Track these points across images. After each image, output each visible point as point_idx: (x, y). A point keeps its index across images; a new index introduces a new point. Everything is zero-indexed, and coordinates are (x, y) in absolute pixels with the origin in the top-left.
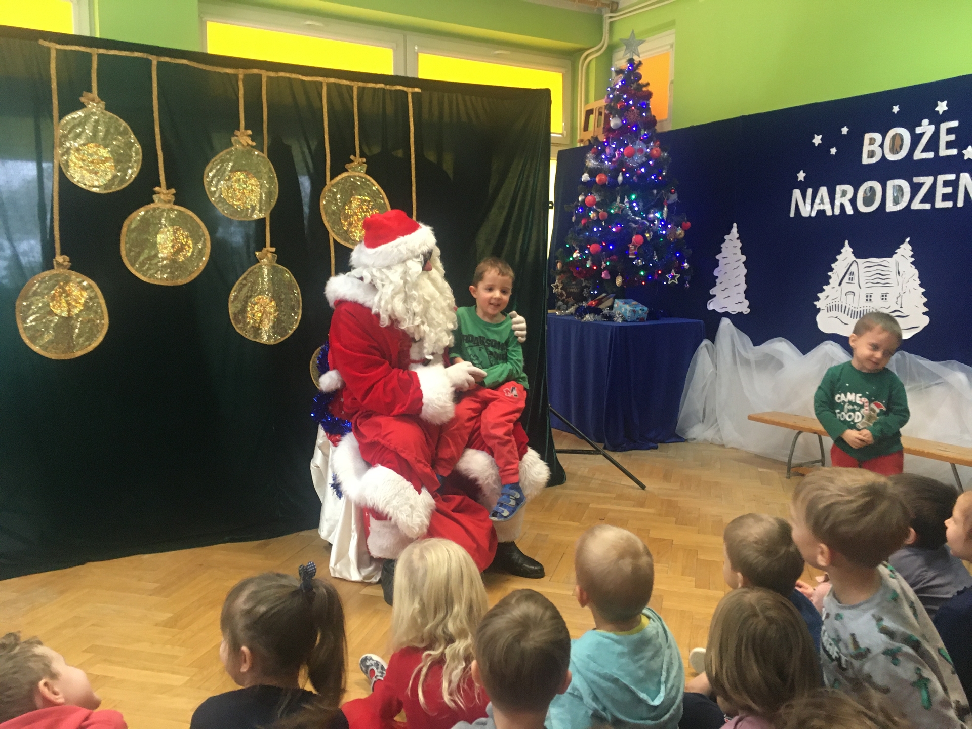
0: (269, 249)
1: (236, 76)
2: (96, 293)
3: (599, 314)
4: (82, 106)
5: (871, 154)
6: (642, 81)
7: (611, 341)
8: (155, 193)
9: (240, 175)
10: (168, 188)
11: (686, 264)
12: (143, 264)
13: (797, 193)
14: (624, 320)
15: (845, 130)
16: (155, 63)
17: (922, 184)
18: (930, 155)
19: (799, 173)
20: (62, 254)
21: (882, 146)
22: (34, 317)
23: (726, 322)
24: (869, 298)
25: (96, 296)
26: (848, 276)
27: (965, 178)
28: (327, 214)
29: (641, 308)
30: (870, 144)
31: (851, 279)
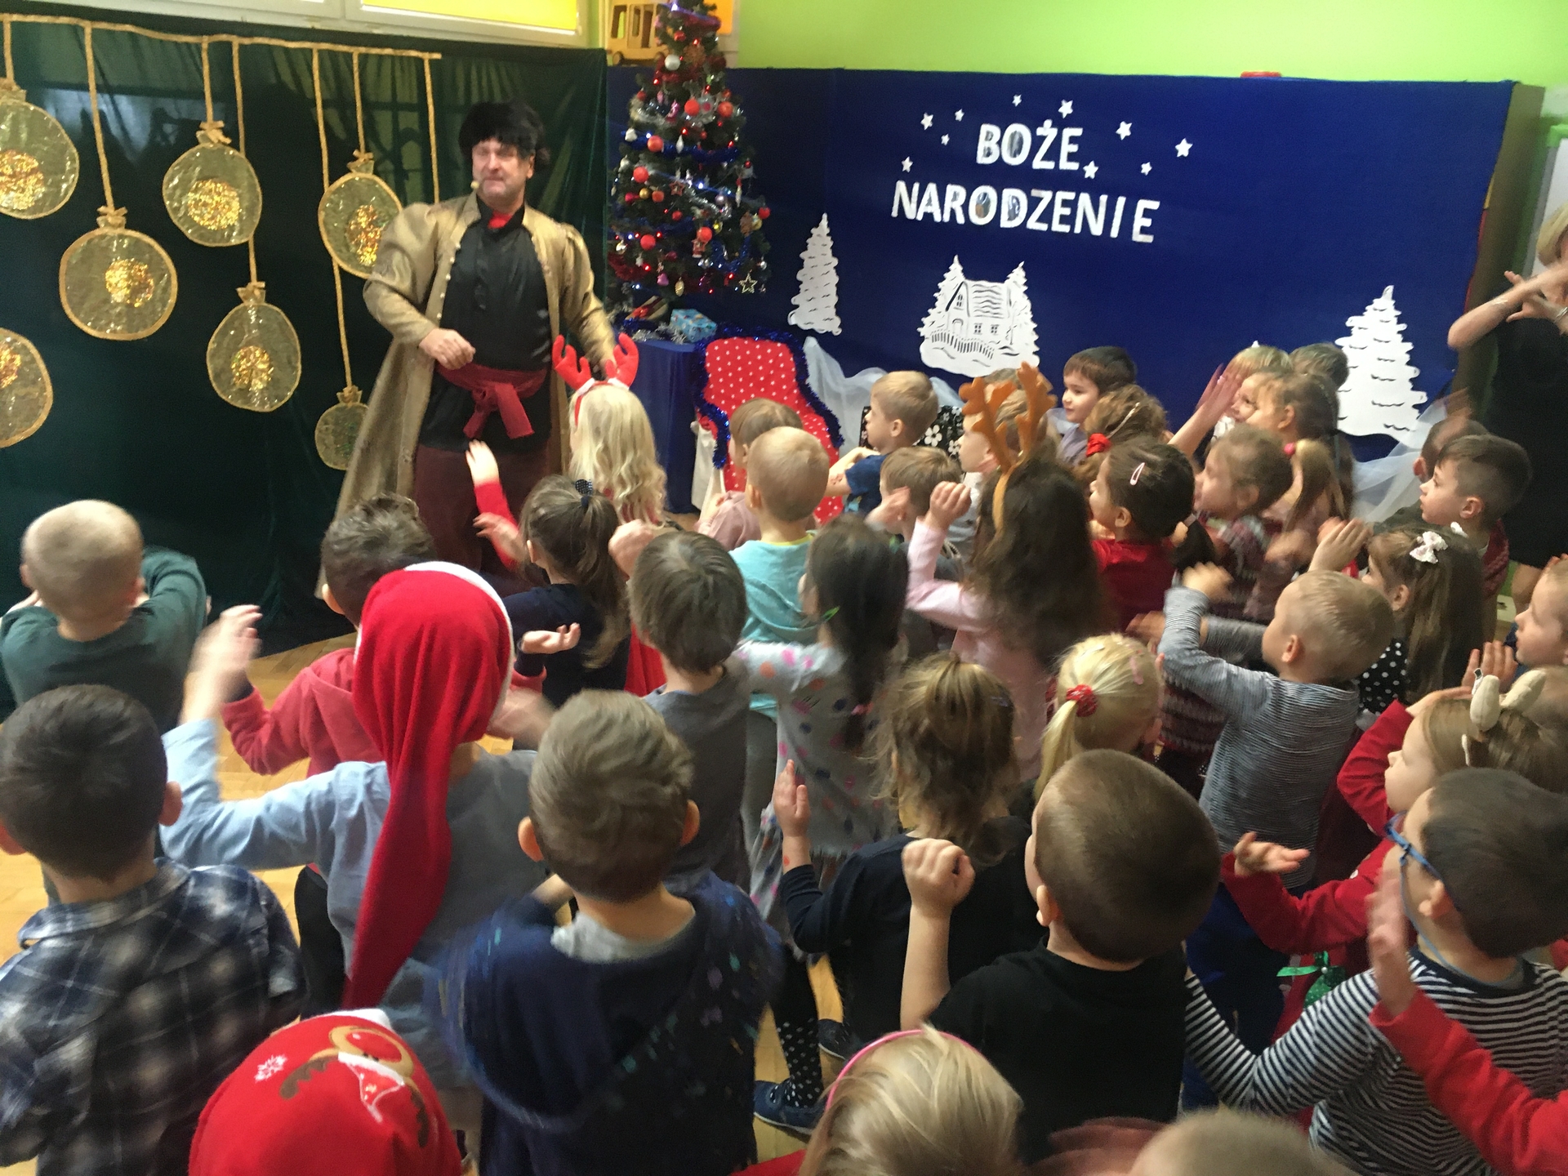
0: (256, 285)
1: (198, 47)
2: (33, 356)
3: (652, 331)
5: (988, 153)
6: (707, 3)
7: (672, 372)
8: (99, 214)
9: (209, 185)
10: (117, 207)
11: (763, 264)
12: (88, 315)
13: (901, 187)
15: (959, 115)
16: (88, 31)
17: (1039, 199)
18: (1050, 165)
19: (904, 159)
21: (999, 143)
23: (811, 344)
24: (978, 329)
25: (33, 360)
26: (955, 301)
27: (1085, 200)
28: (328, 232)
29: (708, 325)
30: (986, 139)
31: (959, 304)
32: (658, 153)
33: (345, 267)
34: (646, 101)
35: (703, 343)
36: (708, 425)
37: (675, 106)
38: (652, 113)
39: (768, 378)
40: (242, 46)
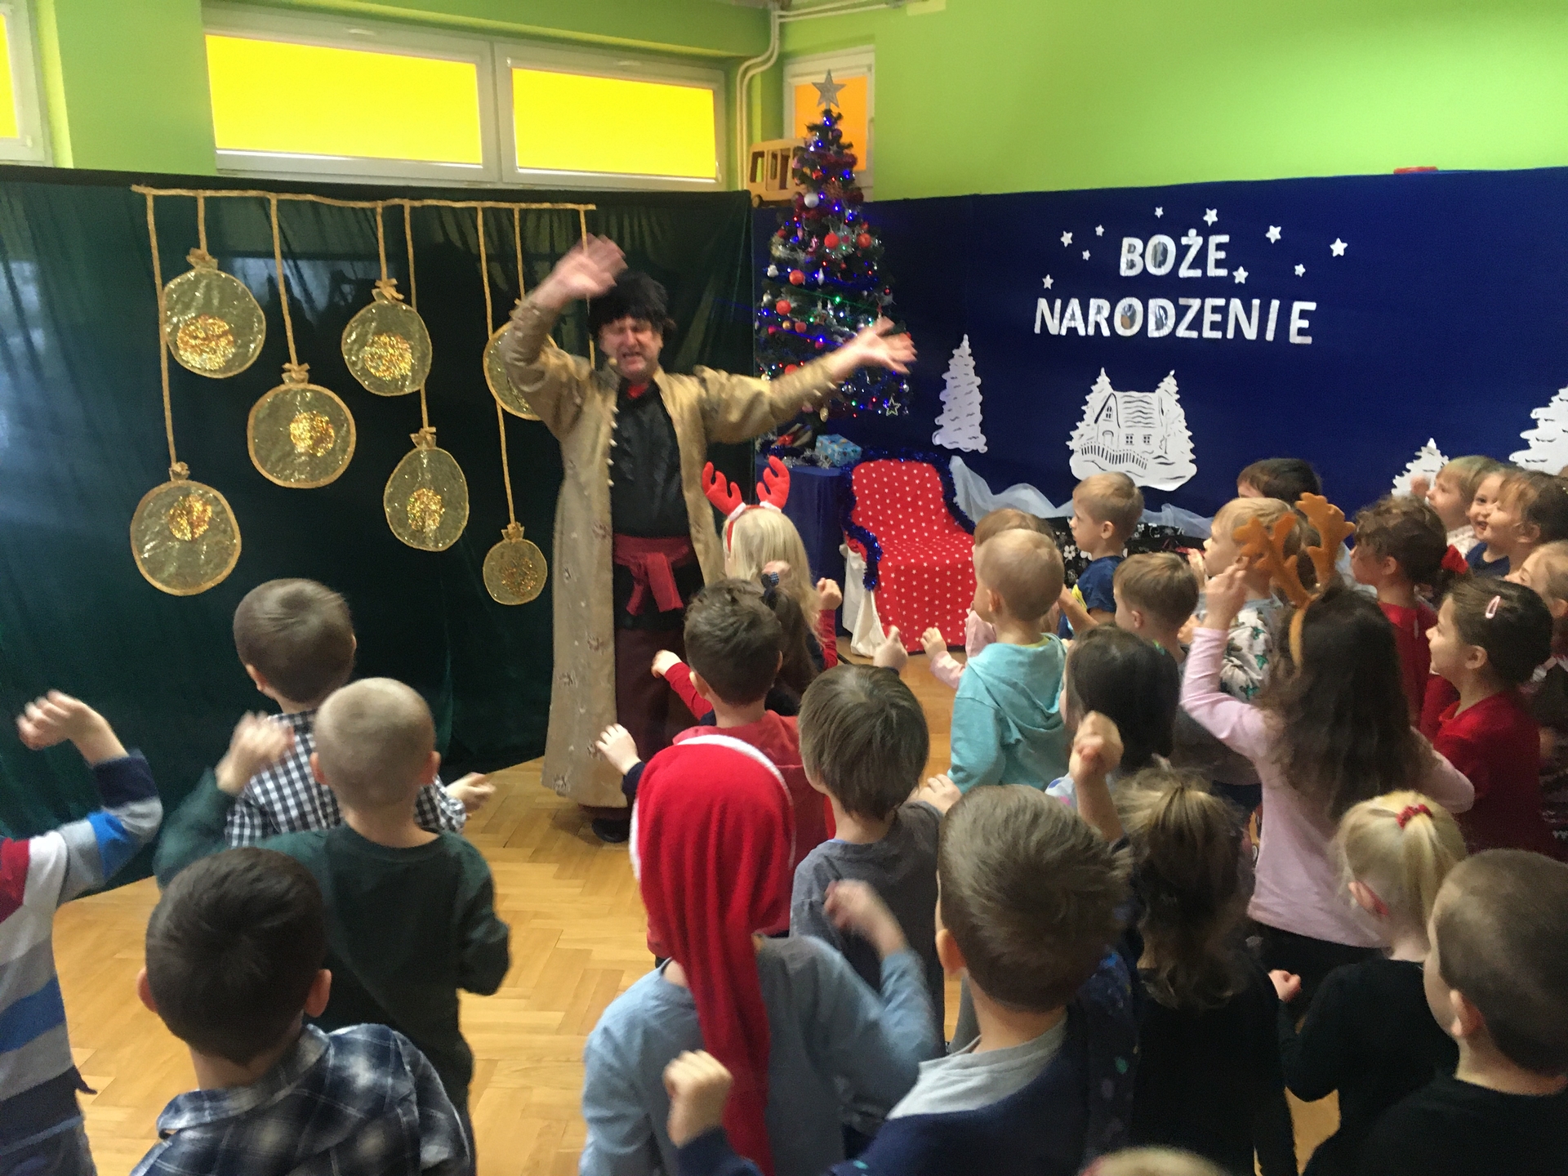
0: (428, 430)
1: (373, 210)
2: (223, 507)
3: (798, 457)
4: (189, 267)
5: (1132, 265)
6: (844, 140)
7: (819, 495)
8: (284, 371)
9: (384, 339)
10: (300, 363)
11: (905, 386)
12: (274, 465)
13: (1043, 303)
14: (833, 465)
15: (1100, 230)
16: (274, 202)
17: (1188, 308)
18: (1197, 273)
19: (1045, 277)
20: (178, 460)
21: (1143, 256)
22: (152, 544)
23: (957, 463)
24: (1129, 440)
25: (224, 511)
26: (1105, 412)
27: (1236, 304)
28: (492, 378)
29: (853, 449)
30: (1129, 252)
31: (1109, 416)
32: (800, 285)
33: (508, 409)
34: (786, 238)
35: (850, 467)
36: (857, 547)
37: (814, 240)
38: (793, 249)
39: (916, 498)
40: (413, 209)
